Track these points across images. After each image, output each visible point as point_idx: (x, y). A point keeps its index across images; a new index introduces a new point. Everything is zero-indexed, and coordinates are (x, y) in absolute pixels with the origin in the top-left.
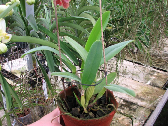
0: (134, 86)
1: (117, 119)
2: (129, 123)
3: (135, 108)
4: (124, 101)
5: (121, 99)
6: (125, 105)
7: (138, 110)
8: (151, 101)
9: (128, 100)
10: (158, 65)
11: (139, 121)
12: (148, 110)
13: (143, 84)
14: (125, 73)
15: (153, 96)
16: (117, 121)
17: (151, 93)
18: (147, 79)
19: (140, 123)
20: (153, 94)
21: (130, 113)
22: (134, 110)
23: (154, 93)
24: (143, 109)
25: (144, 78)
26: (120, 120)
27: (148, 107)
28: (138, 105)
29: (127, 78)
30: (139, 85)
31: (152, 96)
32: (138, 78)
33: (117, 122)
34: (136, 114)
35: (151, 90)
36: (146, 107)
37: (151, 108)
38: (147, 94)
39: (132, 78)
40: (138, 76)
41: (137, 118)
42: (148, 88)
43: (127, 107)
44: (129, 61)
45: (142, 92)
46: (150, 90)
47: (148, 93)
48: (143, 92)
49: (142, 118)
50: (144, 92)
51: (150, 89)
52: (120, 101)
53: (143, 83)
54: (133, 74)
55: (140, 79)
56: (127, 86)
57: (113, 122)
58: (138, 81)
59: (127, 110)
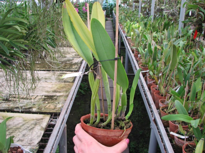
0: (50, 86)
2: (55, 107)
3: (56, 98)
4: (45, 96)
5: (42, 96)
6: (48, 98)
7: (59, 98)
8: (66, 91)
9: (48, 95)
10: (64, 68)
11: (62, 104)
14: (39, 80)
15: (67, 88)
16: (46, 108)
18: (58, 79)
21: (53, 101)
23: (67, 86)
24: (62, 97)
25: (56, 79)
28: (57, 96)
29: (42, 82)
30: (54, 85)
31: (66, 88)
32: (51, 80)
36: (64, 95)
40: (51, 79)
41: (60, 103)
42: (62, 85)
43: (49, 99)
45: (57, 88)
46: (63, 85)
47: (63, 88)
49: (63, 102)
50: (59, 88)
53: (56, 82)
54: (46, 79)
55: (53, 81)
56: (44, 87)
57: (42, 109)
58: (51, 82)
59: (50, 101)
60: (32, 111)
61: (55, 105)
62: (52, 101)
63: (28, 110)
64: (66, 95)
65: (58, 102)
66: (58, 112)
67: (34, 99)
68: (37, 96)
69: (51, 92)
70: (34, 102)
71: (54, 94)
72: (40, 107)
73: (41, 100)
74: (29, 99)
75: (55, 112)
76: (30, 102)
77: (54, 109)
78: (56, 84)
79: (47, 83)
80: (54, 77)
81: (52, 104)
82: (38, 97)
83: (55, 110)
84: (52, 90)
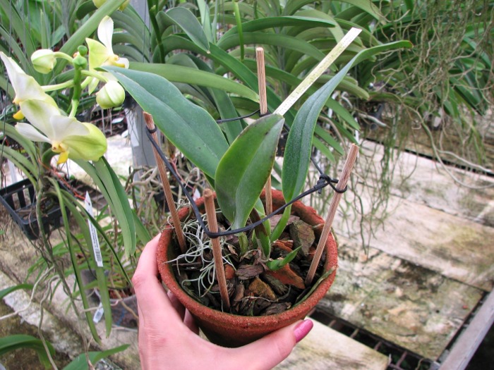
0: (432, 224)
1: (386, 312)
2: (419, 325)
3: (435, 284)
4: (404, 263)
5: (395, 257)
6: (408, 276)
7: (445, 290)
8: (481, 266)
9: (414, 261)
11: (448, 318)
12: (473, 289)
13: (457, 218)
14: (405, 188)
15: (487, 251)
16: (386, 317)
17: (481, 245)
18: (468, 204)
19: (452, 324)
20: (486, 247)
21: (422, 296)
22: (434, 289)
23: (489, 245)
24: (458, 287)
25: (459, 202)
26: (394, 316)
27: (474, 282)
28: (444, 277)
29: (410, 202)
30: (446, 222)
31: (483, 253)
32: (442, 201)
33: (387, 319)
34: (440, 299)
35: (481, 235)
36: (467, 282)
37: (482, 285)
38: (469, 247)
39: (425, 202)
40: (443, 196)
41: (442, 311)
42: (471, 231)
43: (412, 281)
44: (414, 153)
45: (454, 242)
46: (476, 236)
47: (472, 245)
48: (457, 240)
49: (455, 312)
50: (459, 241)
51: (477, 233)
52: (392, 264)
53: (456, 215)
54: (428, 191)
55: (448, 204)
56: (411, 223)
57: (374, 318)
58: (442, 210)
59: (412, 289)
60: (339, 313)
61: (424, 314)
62: (420, 293)
63: (328, 304)
64: (473, 283)
65: (438, 307)
66: (421, 353)
67: (365, 262)
68: (378, 254)
69: (428, 252)
70: (358, 278)
71: (435, 264)
72: (369, 305)
73: (385, 274)
74: (349, 257)
75: (411, 347)
76: (349, 270)
77: (414, 335)
78: (455, 220)
79: (426, 209)
80: (454, 193)
81: (415, 306)
82: (379, 257)
83: (414, 339)
84: (434, 242)
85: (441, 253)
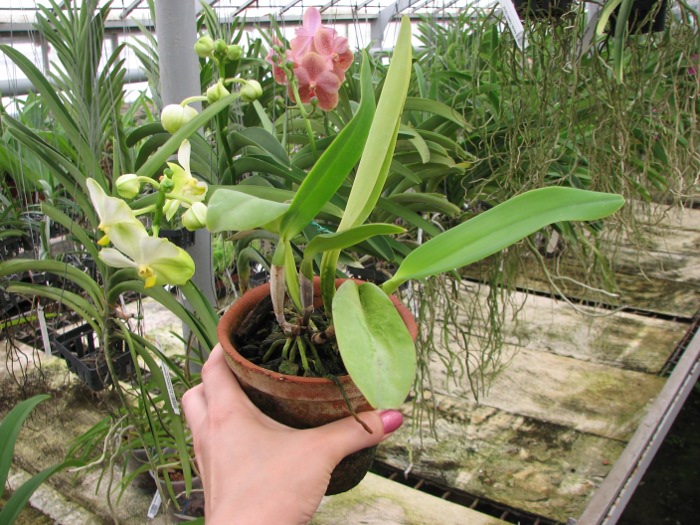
0: (560, 374)
1: (510, 477)
2: (552, 487)
3: (567, 441)
4: (528, 420)
5: (517, 415)
6: (533, 434)
7: (581, 447)
8: (622, 416)
9: (540, 417)
10: (638, 299)
11: (586, 477)
12: (615, 442)
13: (589, 364)
14: (524, 336)
15: (629, 398)
16: (511, 482)
17: (621, 392)
18: (602, 346)
19: (591, 483)
20: (627, 394)
21: (553, 455)
22: (567, 446)
23: (631, 391)
24: (596, 442)
25: (590, 345)
26: (520, 480)
27: (615, 434)
28: (578, 432)
29: (531, 350)
30: (577, 370)
31: (623, 401)
32: (569, 346)
33: (512, 485)
34: (575, 457)
35: (620, 380)
36: (607, 435)
37: (624, 437)
38: (607, 396)
39: (550, 349)
40: (570, 340)
41: (579, 470)
42: (608, 377)
43: (539, 440)
44: (531, 292)
45: (587, 392)
46: (615, 382)
47: (611, 393)
48: (591, 389)
49: (594, 469)
50: (594, 389)
51: (616, 379)
52: (513, 423)
53: (588, 360)
54: (551, 336)
55: (578, 349)
56: (534, 374)
57: (495, 485)
58: (571, 357)
59: (540, 449)
60: (453, 483)
61: (556, 475)
62: (550, 452)
63: (439, 473)
64: (613, 436)
65: (574, 466)
66: (556, 518)
67: (480, 424)
68: (494, 414)
69: (556, 405)
70: (472, 441)
71: (565, 418)
72: (489, 470)
73: (505, 435)
74: (459, 419)
75: (544, 513)
76: (460, 433)
77: (546, 499)
78: (587, 366)
79: (551, 356)
80: (584, 335)
81: (545, 468)
82: (497, 416)
83: (547, 503)
84: (562, 394)
85: (573, 405)
